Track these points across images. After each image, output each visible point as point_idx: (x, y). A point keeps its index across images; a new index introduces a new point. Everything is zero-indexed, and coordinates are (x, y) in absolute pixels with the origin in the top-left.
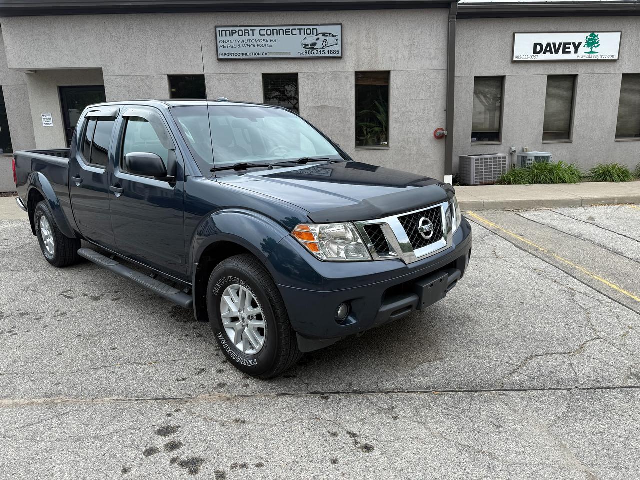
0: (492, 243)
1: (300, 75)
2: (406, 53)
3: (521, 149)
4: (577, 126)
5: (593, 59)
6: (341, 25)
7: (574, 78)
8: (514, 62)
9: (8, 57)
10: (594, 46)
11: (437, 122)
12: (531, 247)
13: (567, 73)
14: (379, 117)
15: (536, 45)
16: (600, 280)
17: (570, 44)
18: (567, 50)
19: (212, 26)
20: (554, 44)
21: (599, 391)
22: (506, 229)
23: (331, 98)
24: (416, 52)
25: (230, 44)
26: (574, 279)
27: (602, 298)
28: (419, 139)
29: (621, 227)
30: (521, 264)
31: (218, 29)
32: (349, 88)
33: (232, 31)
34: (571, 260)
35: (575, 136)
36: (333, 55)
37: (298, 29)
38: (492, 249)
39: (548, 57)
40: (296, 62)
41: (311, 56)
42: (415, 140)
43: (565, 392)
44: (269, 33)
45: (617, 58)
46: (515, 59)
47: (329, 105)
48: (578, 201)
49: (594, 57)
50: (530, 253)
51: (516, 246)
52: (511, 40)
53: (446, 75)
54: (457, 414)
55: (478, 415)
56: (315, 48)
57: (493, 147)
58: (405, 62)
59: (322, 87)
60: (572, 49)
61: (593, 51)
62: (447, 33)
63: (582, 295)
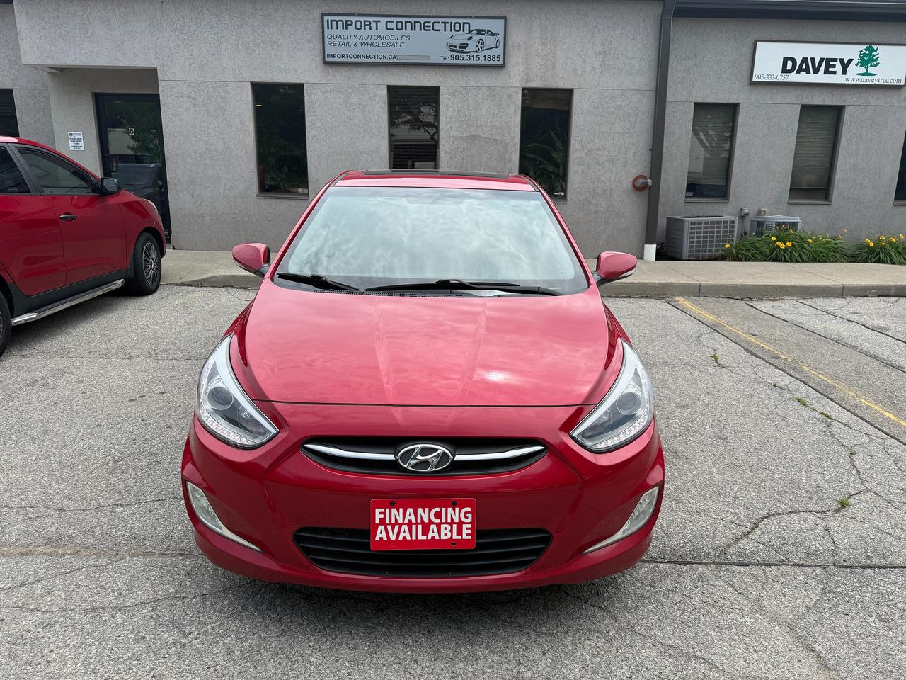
0: (711, 344)
1: (442, 90)
2: (597, 64)
3: (756, 211)
4: (839, 180)
5: (868, 83)
6: (505, 18)
7: (839, 110)
8: (752, 84)
9: (21, 47)
10: (871, 65)
11: (636, 165)
12: (768, 352)
13: (829, 102)
14: (555, 155)
15: (786, 60)
16: (870, 404)
17: (835, 60)
18: (831, 69)
19: (317, 14)
20: (813, 60)
21: (869, 570)
22: (732, 326)
23: (486, 125)
24: (611, 63)
25: (343, 41)
26: (830, 402)
27: (871, 430)
28: (611, 189)
29: (899, 329)
30: (754, 377)
31: (326, 18)
32: (512, 111)
33: (346, 21)
34: (826, 374)
35: (835, 195)
36: (491, 62)
37: (442, 23)
38: (712, 353)
39: (803, 77)
40: (437, 70)
41: (459, 62)
42: (605, 190)
43: (818, 570)
44: (400, 26)
45: (903, 83)
46: (754, 79)
47: (482, 135)
48: (838, 289)
49: (869, 80)
50: (767, 362)
51: (747, 350)
52: (750, 51)
53: (654, 98)
54: (657, 597)
55: (688, 600)
56: (466, 50)
57: (716, 206)
58: (595, 77)
59: (473, 108)
60: (839, 68)
61: (869, 72)
62: (658, 37)
63: (842, 426)
